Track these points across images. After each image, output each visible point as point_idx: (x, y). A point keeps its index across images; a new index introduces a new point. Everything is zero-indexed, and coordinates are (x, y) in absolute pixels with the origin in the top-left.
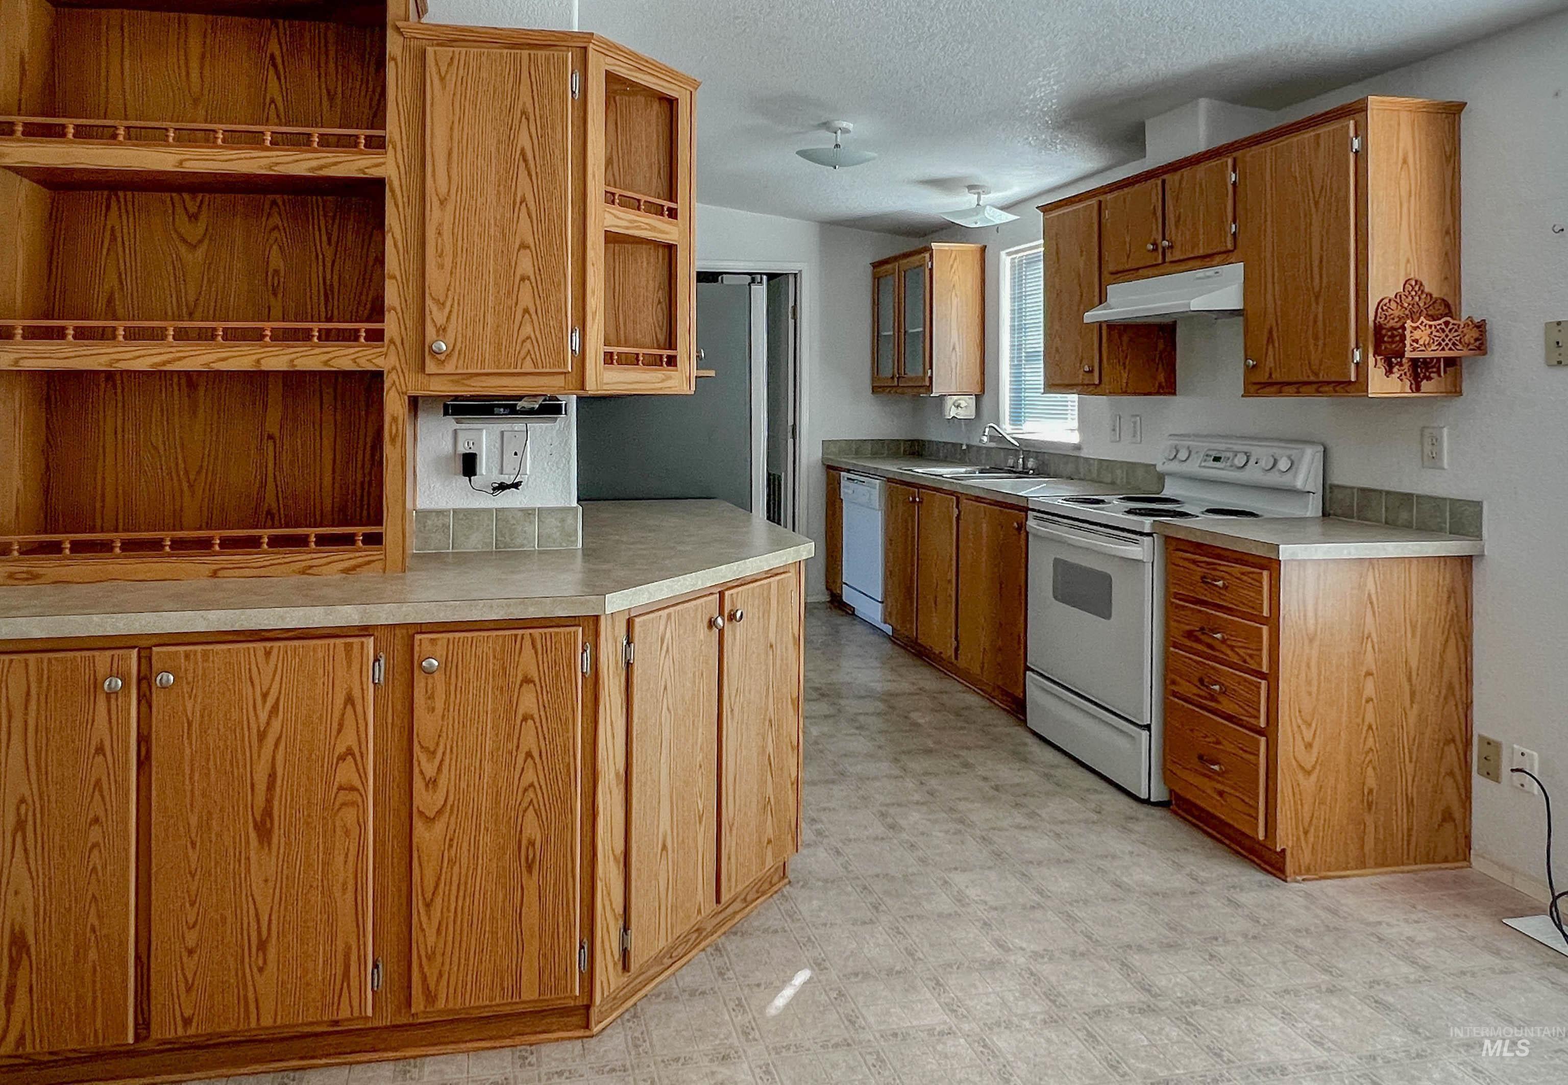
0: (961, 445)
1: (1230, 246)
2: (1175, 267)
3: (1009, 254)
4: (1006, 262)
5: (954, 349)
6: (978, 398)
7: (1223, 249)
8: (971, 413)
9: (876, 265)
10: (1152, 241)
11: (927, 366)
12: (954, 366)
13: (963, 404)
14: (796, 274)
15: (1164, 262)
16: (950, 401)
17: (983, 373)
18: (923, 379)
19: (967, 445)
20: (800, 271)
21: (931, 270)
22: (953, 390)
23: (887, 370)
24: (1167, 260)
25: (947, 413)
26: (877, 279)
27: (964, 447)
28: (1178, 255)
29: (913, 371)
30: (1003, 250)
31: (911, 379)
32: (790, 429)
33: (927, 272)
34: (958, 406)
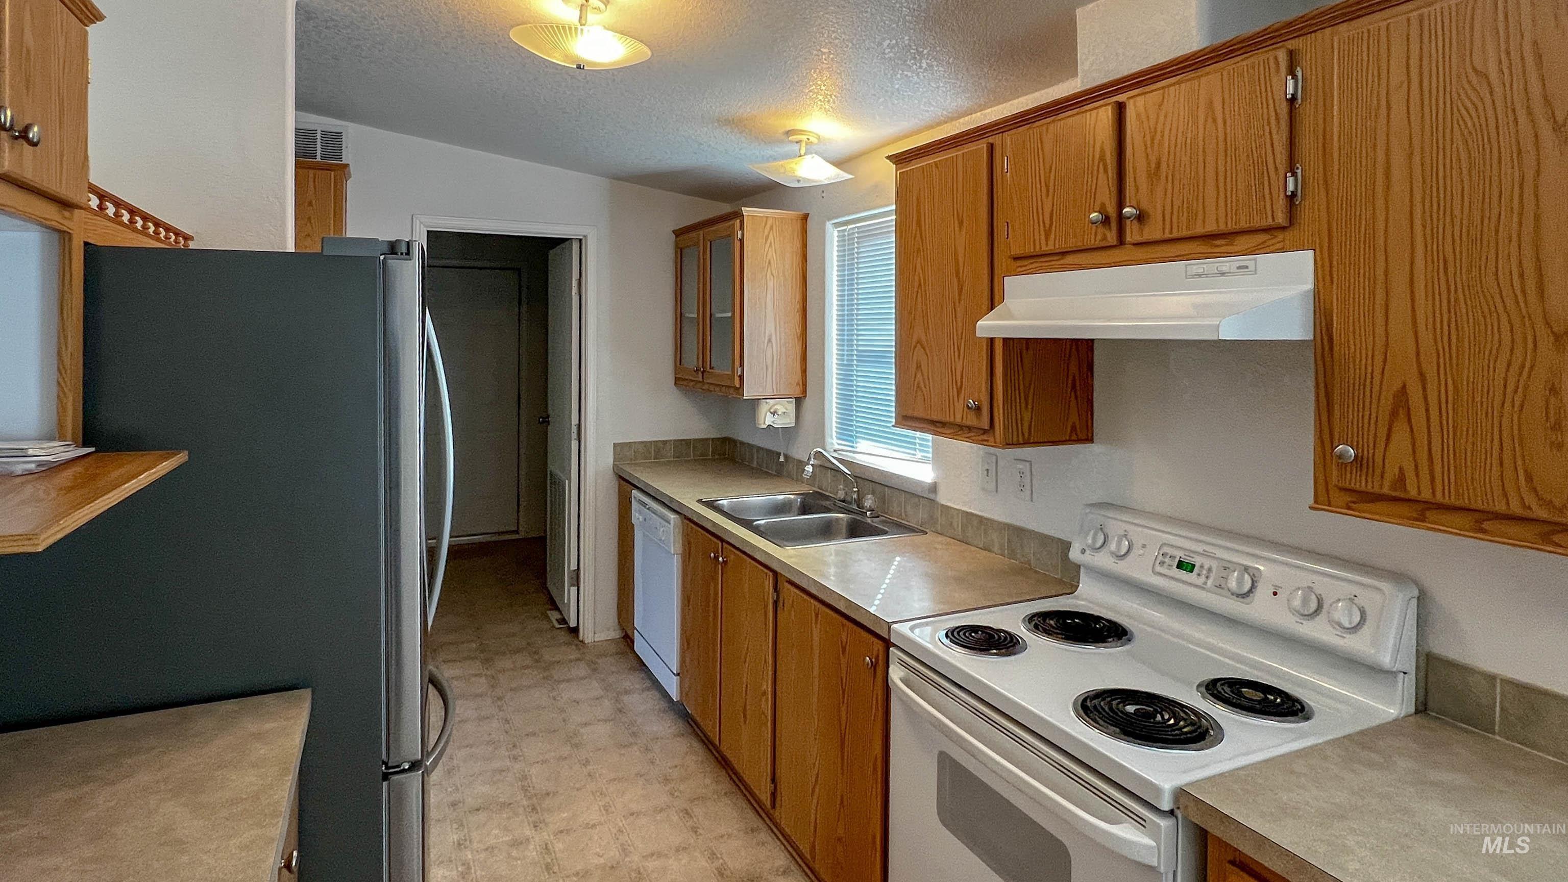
0: (779, 454)
1: (1281, 219)
2: (1140, 253)
3: (837, 225)
4: (833, 235)
5: (770, 341)
6: (799, 401)
7: (1264, 224)
8: (790, 421)
9: (678, 233)
10: (1097, 208)
11: (737, 363)
12: (769, 362)
13: (780, 409)
14: (580, 240)
15: (1121, 242)
16: (764, 408)
17: (804, 371)
18: (732, 377)
19: (786, 456)
20: (585, 236)
21: (742, 241)
22: (769, 392)
23: (691, 360)
24: (1128, 239)
25: (762, 422)
26: (680, 252)
27: (782, 459)
28: (1153, 231)
29: (721, 368)
30: (829, 219)
31: (719, 375)
32: (574, 429)
33: (737, 244)
34: (774, 413)
